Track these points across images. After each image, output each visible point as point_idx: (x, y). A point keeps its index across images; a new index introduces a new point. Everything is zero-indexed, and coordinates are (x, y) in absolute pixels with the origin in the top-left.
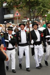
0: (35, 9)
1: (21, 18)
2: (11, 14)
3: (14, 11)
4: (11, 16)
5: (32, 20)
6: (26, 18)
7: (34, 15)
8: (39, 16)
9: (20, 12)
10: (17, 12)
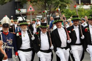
0: (51, 4)
1: (35, 13)
2: (24, 9)
3: (27, 5)
4: (24, 11)
5: (48, 16)
6: (41, 14)
7: (50, 10)
8: (56, 12)
9: (34, 6)
10: (31, 7)
